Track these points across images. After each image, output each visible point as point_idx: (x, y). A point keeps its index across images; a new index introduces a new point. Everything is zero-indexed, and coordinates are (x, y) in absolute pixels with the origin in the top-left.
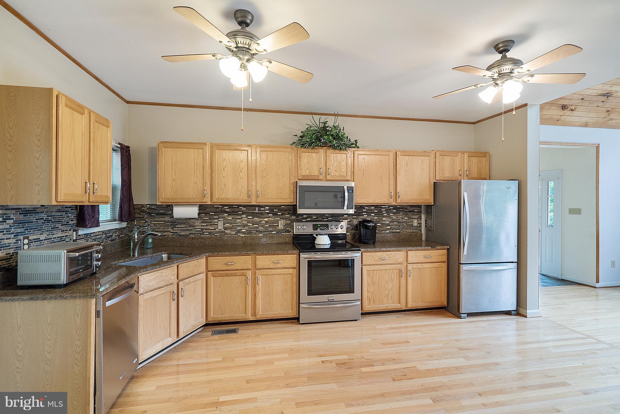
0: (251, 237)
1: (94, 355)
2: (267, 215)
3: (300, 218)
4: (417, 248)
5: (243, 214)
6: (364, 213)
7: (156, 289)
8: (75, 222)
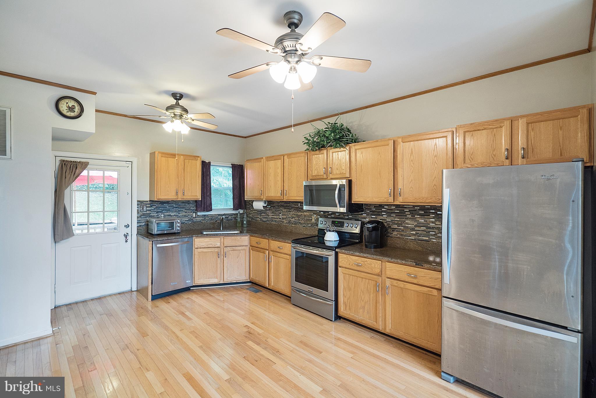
1: (151, 266)
4: (396, 261)
6: (384, 212)
7: (206, 248)
8: (195, 208)
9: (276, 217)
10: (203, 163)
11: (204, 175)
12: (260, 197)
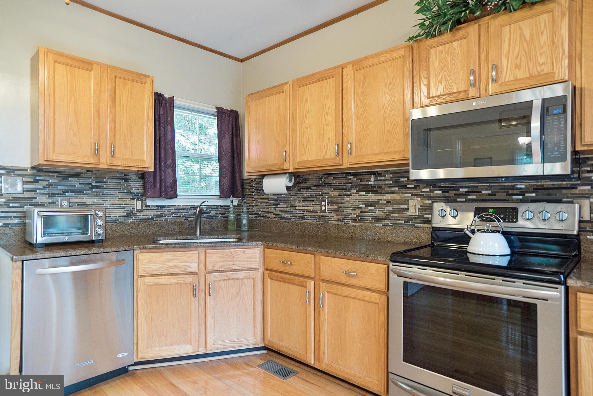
0: (363, 228)
2: (387, 189)
3: (452, 193)
5: (353, 187)
7: (166, 275)
8: (140, 191)
9: (312, 208)
10: (159, 97)
11: (159, 122)
12: (282, 167)
